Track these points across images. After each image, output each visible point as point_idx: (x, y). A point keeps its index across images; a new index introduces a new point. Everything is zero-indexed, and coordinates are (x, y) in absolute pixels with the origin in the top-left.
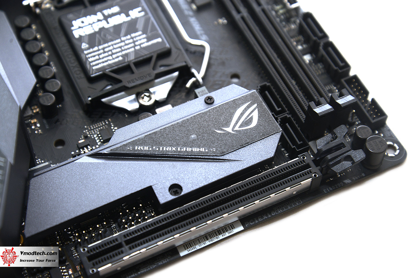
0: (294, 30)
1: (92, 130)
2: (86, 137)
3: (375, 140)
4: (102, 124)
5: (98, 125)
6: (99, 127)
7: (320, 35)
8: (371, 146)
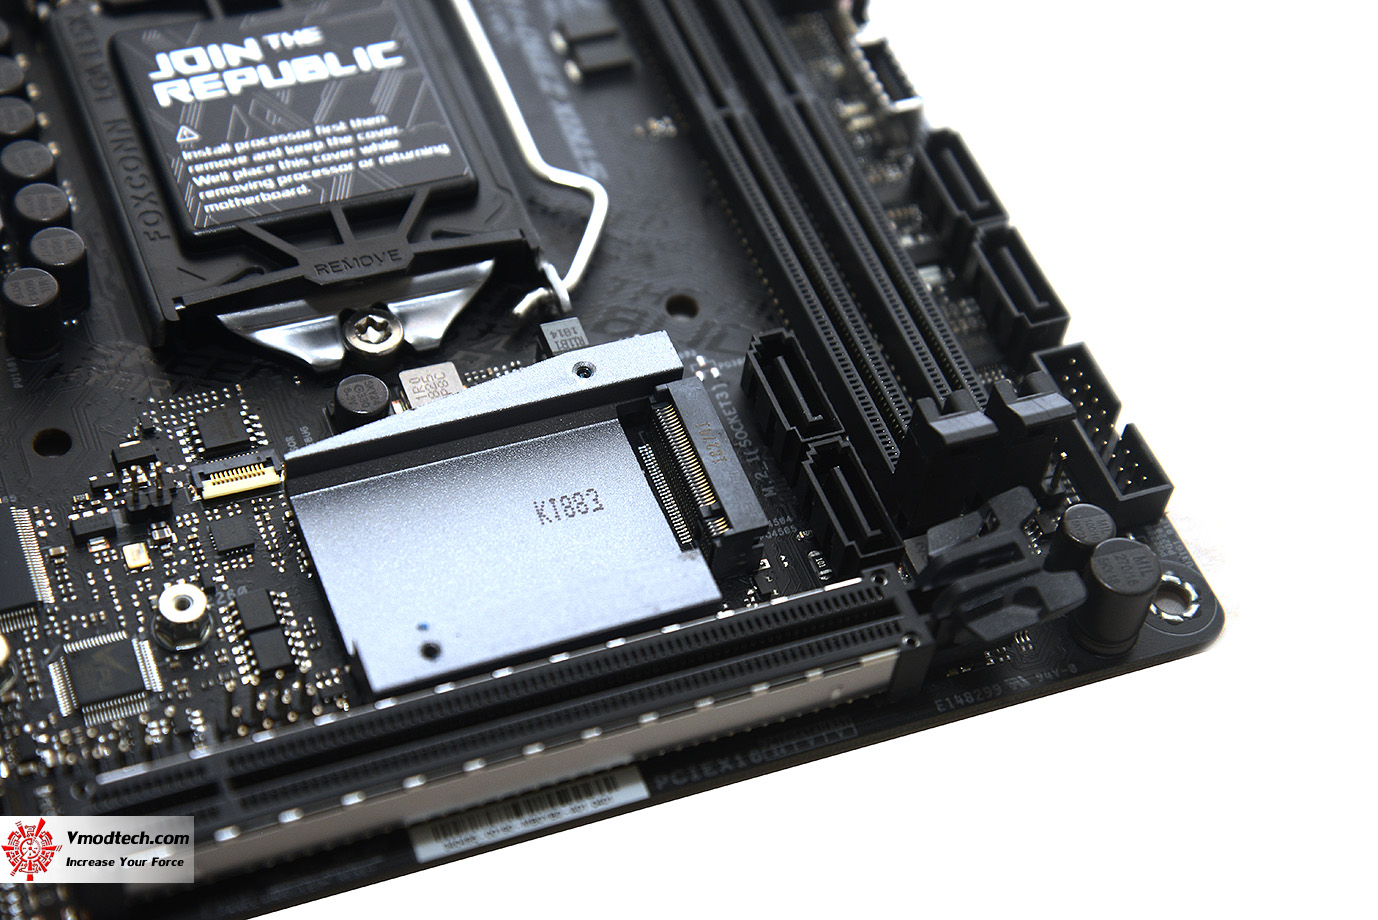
0: (893, 184)
1: (170, 411)
2: (148, 433)
3: (1124, 552)
4: (210, 397)
5: (194, 400)
6: (196, 407)
7: (978, 204)
8: (1107, 568)
